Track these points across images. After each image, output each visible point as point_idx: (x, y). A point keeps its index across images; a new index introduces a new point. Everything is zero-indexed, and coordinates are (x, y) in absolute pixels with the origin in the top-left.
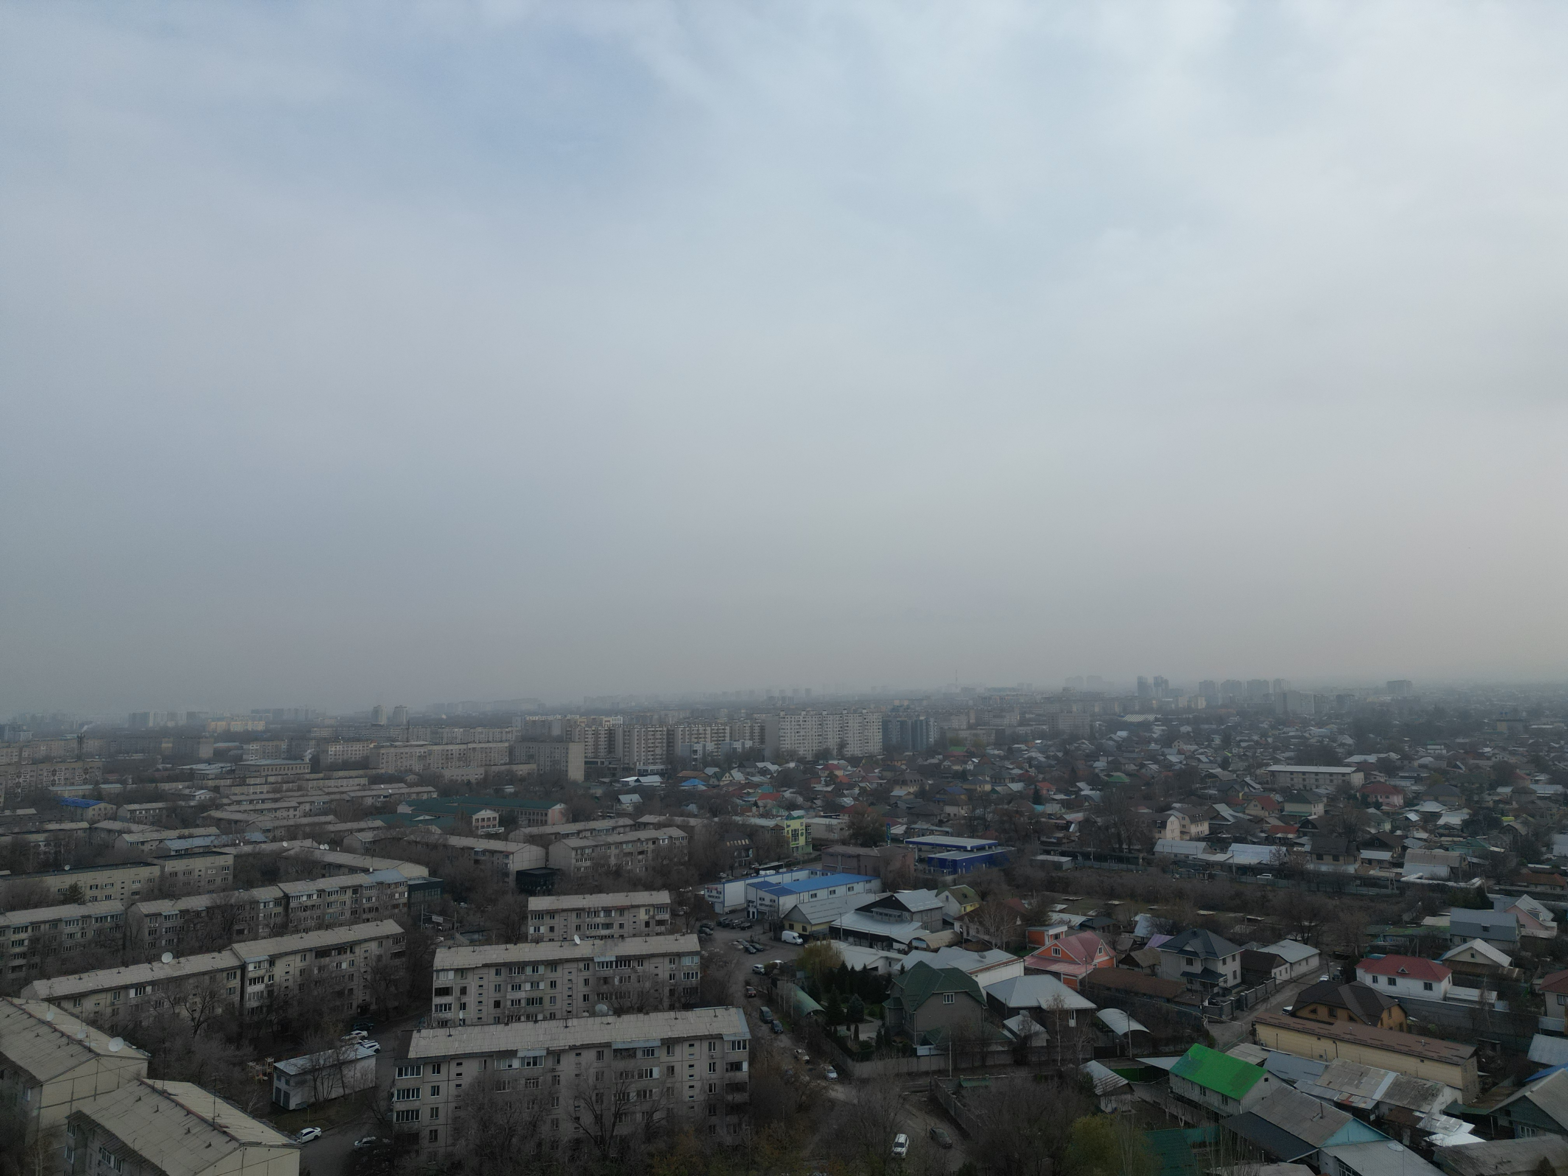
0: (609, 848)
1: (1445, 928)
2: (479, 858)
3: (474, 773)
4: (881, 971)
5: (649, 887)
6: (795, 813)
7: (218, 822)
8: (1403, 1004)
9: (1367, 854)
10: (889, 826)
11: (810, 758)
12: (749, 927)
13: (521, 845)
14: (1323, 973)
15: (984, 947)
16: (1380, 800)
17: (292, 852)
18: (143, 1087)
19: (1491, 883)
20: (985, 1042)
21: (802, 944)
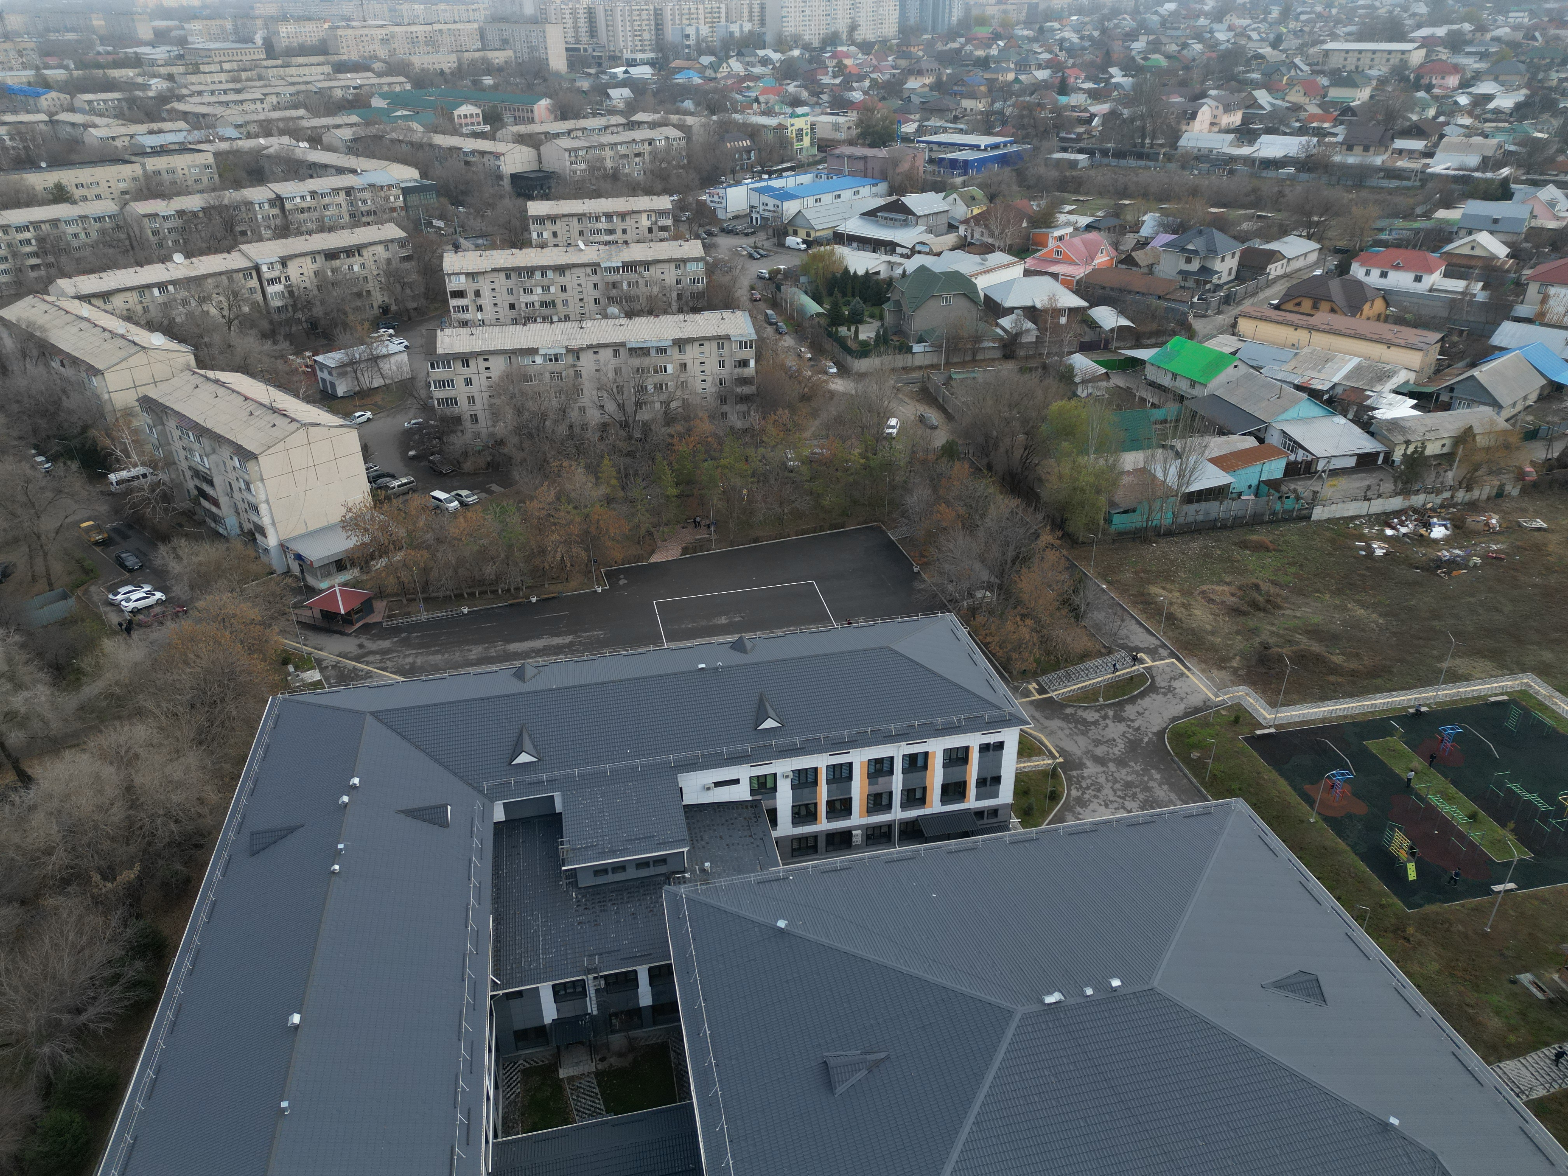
0: (604, 150)
1: (1455, 221)
2: (469, 159)
3: (446, 62)
4: (883, 275)
5: (649, 192)
6: (800, 110)
7: (185, 116)
8: (1387, 296)
9: (1400, 144)
10: (900, 123)
11: (816, 44)
12: (752, 233)
13: (511, 146)
14: (1318, 268)
15: (987, 249)
16: (1434, 82)
17: (271, 150)
18: (196, 376)
19: (1520, 172)
20: (977, 339)
21: (806, 250)
